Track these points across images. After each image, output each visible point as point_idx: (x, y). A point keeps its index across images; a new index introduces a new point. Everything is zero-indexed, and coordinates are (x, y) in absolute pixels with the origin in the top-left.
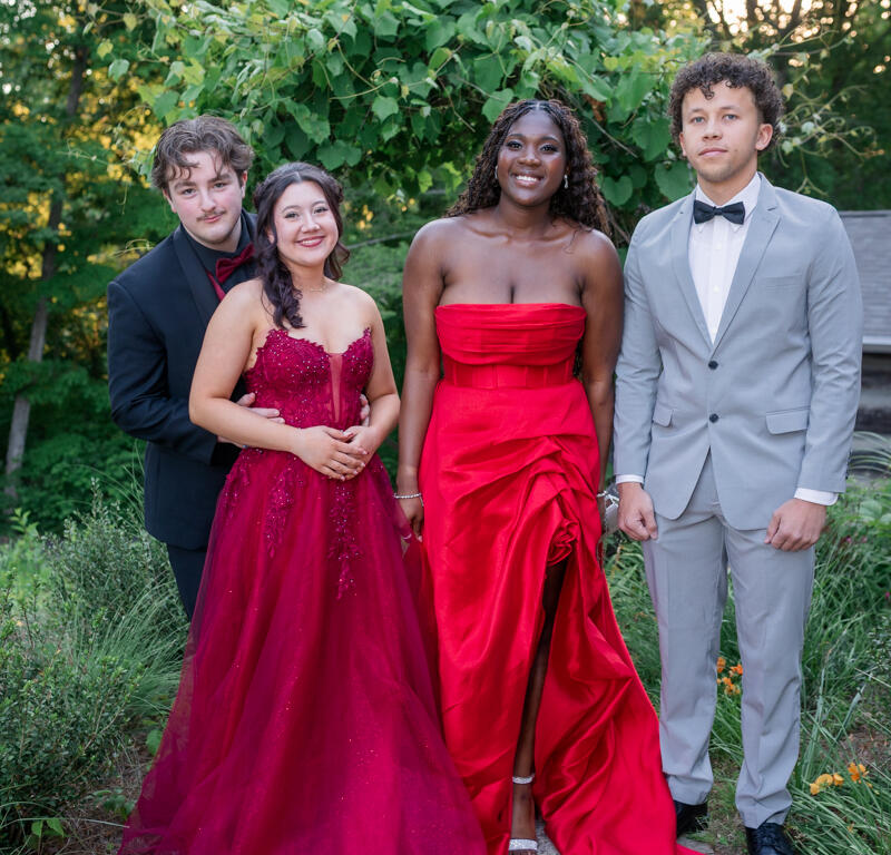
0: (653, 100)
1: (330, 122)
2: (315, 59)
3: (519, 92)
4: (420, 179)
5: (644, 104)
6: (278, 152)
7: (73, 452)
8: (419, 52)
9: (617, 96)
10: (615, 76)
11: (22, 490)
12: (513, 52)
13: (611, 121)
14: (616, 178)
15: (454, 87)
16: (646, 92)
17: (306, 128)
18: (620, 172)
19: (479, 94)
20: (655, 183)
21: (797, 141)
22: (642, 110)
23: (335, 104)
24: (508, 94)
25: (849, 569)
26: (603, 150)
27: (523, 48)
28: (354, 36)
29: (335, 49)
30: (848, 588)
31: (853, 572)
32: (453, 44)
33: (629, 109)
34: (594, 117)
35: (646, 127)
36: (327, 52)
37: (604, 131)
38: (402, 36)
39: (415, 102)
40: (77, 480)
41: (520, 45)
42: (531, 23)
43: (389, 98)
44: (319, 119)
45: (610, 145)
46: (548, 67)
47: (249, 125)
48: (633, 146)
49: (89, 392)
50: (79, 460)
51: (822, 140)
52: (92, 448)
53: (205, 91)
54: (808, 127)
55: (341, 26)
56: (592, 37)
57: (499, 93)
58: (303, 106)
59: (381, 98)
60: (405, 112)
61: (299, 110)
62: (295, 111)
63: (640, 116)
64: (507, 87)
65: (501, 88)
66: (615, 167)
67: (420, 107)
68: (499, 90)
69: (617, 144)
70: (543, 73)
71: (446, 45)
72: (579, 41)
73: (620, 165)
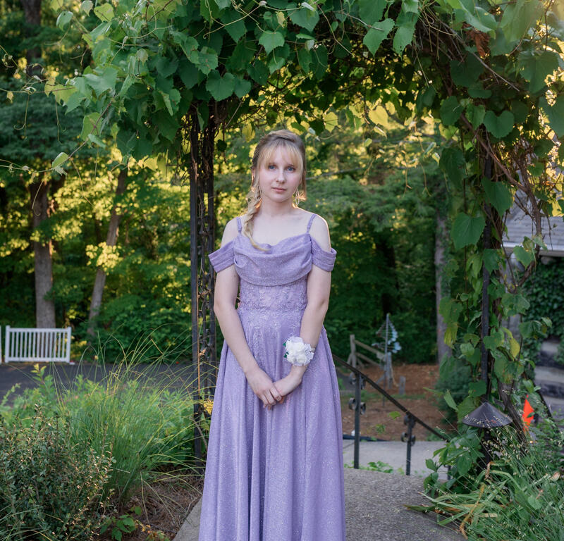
1: (220, 56)
3: (401, 22)
5: (528, 40)
6: (171, 82)
7: (131, 307)
9: (502, 26)
11: (98, 330)
13: (494, 55)
15: (339, 21)
17: (194, 58)
18: (502, 107)
19: (362, 26)
23: (227, 39)
24: (389, 25)
26: (485, 86)
34: (477, 53)
35: (531, 61)
37: (486, 66)
39: (300, 36)
40: (132, 326)
43: (275, 33)
44: (207, 52)
48: (517, 78)
50: (134, 313)
57: (380, 23)
58: (192, 38)
59: (268, 33)
60: (292, 46)
61: (187, 42)
62: (183, 42)
63: (523, 51)
64: (389, 18)
65: (384, 19)
66: (496, 103)
67: (305, 40)
68: (380, 21)
69: (499, 78)
70: (424, 1)
73: (501, 100)
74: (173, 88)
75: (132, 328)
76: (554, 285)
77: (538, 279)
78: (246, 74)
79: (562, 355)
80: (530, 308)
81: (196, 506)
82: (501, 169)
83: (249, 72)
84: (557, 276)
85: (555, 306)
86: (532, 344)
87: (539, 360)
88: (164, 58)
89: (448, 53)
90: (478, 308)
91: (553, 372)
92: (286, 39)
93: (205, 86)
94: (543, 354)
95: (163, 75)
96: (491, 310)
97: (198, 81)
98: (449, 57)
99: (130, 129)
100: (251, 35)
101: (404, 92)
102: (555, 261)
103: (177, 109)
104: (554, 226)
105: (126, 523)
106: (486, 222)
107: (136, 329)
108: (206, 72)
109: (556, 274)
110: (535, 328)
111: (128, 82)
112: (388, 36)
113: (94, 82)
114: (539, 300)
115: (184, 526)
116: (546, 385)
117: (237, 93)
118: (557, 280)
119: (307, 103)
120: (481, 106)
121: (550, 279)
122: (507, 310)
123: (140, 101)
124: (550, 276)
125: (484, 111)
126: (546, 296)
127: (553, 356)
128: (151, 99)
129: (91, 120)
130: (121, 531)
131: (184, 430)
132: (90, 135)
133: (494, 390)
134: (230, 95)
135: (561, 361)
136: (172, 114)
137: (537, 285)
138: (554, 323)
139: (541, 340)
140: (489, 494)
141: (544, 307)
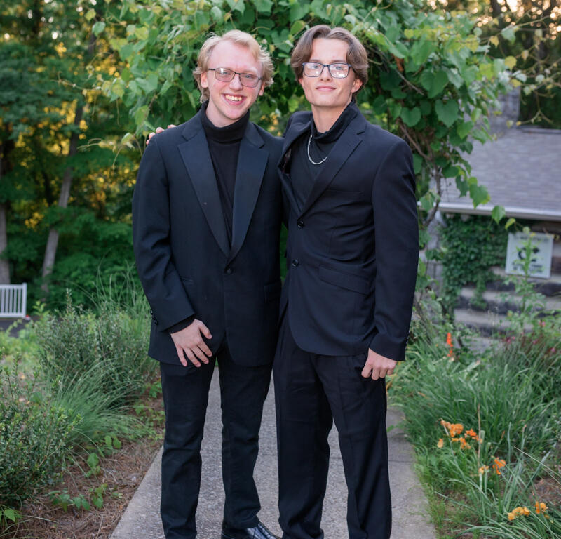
0: (437, 58)
2: (217, 26)
4: (290, 104)
5: (430, 60)
7: (84, 264)
8: (285, 23)
9: (412, 55)
10: (412, 41)
11: (52, 287)
12: (345, 24)
13: (407, 71)
14: (411, 108)
16: (430, 53)
18: (413, 104)
20: (435, 112)
21: (533, 87)
22: (429, 64)
25: (550, 369)
26: (402, 90)
27: (350, 22)
28: (242, 11)
29: (229, 20)
30: (550, 382)
31: (554, 371)
32: (306, 18)
33: (419, 63)
34: (398, 69)
35: (431, 76)
36: (224, 22)
37: (403, 77)
38: (275, 12)
39: (281, 55)
41: (348, 21)
42: (359, 6)
45: (407, 86)
46: (367, 35)
47: (173, 68)
48: (421, 88)
49: (95, 227)
51: (549, 87)
52: (95, 262)
53: (148, 44)
54: (540, 78)
55: (234, 4)
56: (399, 15)
60: (275, 61)
63: (427, 69)
66: (410, 102)
67: (284, 58)
69: (411, 86)
70: (363, 38)
71: (302, 19)
72: (390, 18)
73: (413, 99)
76: (471, 239)
77: (458, 233)
79: (477, 298)
80: (452, 259)
82: (414, 146)
85: (473, 257)
86: (453, 290)
87: (459, 304)
88: (188, 67)
91: (470, 313)
94: (462, 299)
98: (379, 68)
102: (471, 218)
104: (450, 184)
109: (473, 229)
111: (166, 86)
113: (142, 84)
114: (459, 252)
118: (474, 235)
120: (399, 104)
121: (469, 233)
123: (171, 97)
124: (468, 231)
125: (401, 107)
126: (465, 248)
127: (470, 299)
128: (179, 96)
129: (143, 111)
132: (144, 122)
135: (476, 304)
136: (194, 106)
137: (457, 239)
138: (472, 272)
139: (460, 286)
140: (404, 367)
141: (462, 258)
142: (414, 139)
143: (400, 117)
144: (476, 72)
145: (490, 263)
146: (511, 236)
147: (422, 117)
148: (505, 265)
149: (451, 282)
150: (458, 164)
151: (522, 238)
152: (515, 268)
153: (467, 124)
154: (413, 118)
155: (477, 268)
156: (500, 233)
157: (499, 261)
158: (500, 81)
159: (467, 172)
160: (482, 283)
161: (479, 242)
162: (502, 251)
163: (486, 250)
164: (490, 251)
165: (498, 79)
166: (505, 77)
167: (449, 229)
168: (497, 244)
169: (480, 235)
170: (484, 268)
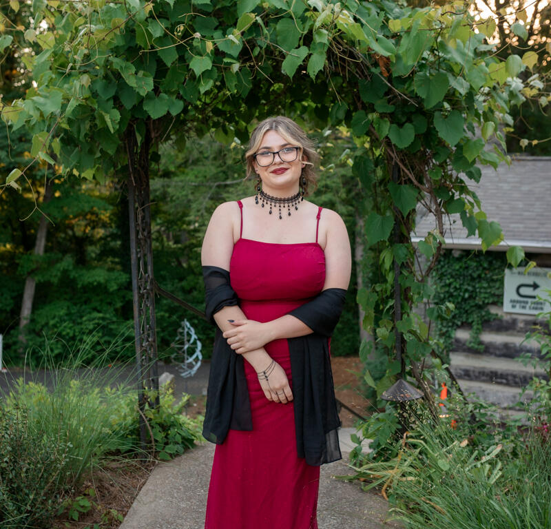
0: (432, 59)
1: (154, 78)
2: (137, 23)
3: (314, 49)
5: (424, 62)
6: (111, 103)
7: (62, 312)
9: (400, 52)
10: (396, 37)
11: (29, 337)
12: (308, 14)
13: (395, 75)
14: (401, 125)
15: (261, 48)
17: (132, 82)
18: (404, 120)
19: (281, 52)
20: (435, 128)
22: (422, 66)
23: (160, 63)
24: (304, 51)
26: (389, 101)
28: (172, 4)
32: (258, 10)
33: (410, 63)
34: (381, 73)
35: (426, 81)
37: (389, 85)
39: (226, 60)
40: (64, 330)
41: (313, 6)
43: (204, 58)
44: (144, 75)
45: (395, 96)
46: (339, 27)
47: (78, 80)
48: (417, 97)
49: (73, 274)
50: (66, 318)
53: (55, 54)
56: (380, 8)
57: (296, 50)
58: (129, 64)
59: (198, 57)
60: (219, 69)
61: (125, 67)
62: (121, 67)
63: (420, 71)
64: (304, 45)
65: (299, 46)
66: (400, 116)
67: (231, 63)
68: (297, 48)
69: (400, 96)
70: (334, 31)
71: (253, 12)
72: (369, 9)
73: (404, 113)
74: (113, 108)
75: (64, 333)
76: (464, 275)
77: (450, 271)
78: (179, 94)
79: (473, 340)
81: (144, 487)
82: (406, 174)
83: (181, 93)
84: (467, 268)
85: (467, 295)
86: (447, 331)
87: (454, 347)
88: (104, 81)
89: (357, 72)
90: (391, 296)
91: (467, 356)
92: (213, 62)
93: (142, 106)
94: (457, 341)
95: (104, 97)
96: (402, 298)
97: (135, 102)
98: (358, 76)
99: (72, 144)
100: (182, 59)
101: (319, 105)
102: (464, 254)
103: (117, 127)
104: (454, 222)
105: (82, 503)
106: (395, 220)
107: (68, 334)
108: (143, 93)
109: (467, 265)
110: (440, 312)
111: (73, 104)
112: (304, 61)
113: (40, 104)
114: (452, 290)
115: (134, 505)
116: (461, 369)
117: (171, 112)
118: (467, 272)
119: (232, 116)
120: (386, 119)
121: (461, 270)
122: (416, 297)
123: (83, 120)
124: (461, 267)
125: (389, 123)
126: (458, 286)
127: (466, 341)
128: (94, 118)
129: (40, 138)
130: (77, 511)
131: (129, 420)
132: (40, 153)
133: (408, 369)
134: (165, 113)
135: (472, 347)
136: (112, 131)
137: (449, 276)
138: (466, 311)
139: (455, 327)
140: (405, 460)
141: (456, 297)
142: (405, 165)
143: (387, 137)
144: (486, 73)
145: (486, 301)
146: (507, 271)
147: (416, 135)
148: (502, 303)
149: (445, 324)
150: (463, 196)
151: (519, 273)
152: (514, 307)
153: (475, 143)
154: (405, 137)
155: (472, 307)
156: (495, 269)
157: (496, 299)
158: (511, 89)
159: (475, 204)
160: (478, 324)
161: (473, 279)
162: (498, 288)
163: (481, 288)
164: (485, 288)
165: (510, 86)
166: (517, 83)
167: (439, 266)
168: (493, 280)
169: (474, 272)
170: (480, 307)
